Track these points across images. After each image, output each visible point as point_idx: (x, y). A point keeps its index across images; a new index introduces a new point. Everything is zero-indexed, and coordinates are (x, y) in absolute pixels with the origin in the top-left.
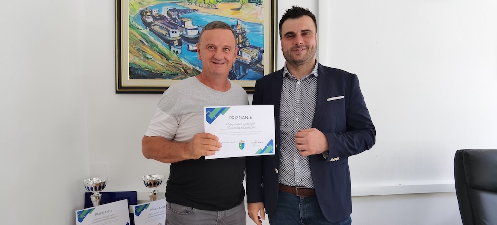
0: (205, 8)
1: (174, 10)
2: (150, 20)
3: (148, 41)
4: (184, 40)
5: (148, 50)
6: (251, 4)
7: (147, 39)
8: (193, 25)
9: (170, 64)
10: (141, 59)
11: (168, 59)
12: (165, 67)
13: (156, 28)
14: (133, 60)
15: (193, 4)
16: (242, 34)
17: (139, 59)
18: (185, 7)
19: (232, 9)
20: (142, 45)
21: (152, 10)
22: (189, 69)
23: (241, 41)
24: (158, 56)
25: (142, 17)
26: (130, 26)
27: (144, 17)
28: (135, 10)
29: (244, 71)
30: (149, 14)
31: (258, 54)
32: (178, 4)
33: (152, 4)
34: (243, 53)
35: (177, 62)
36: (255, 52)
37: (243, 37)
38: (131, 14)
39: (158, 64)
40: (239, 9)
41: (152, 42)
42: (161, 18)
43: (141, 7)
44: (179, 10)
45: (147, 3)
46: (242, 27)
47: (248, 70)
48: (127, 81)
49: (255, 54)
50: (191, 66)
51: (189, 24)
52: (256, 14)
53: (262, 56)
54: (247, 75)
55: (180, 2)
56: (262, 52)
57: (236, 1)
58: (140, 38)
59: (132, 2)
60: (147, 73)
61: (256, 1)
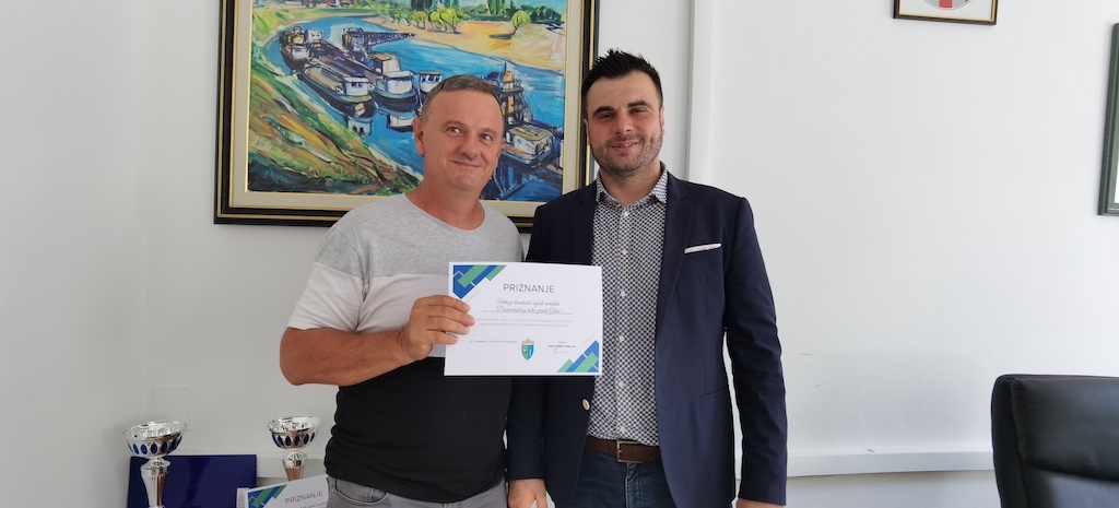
0: (430, 31)
1: (358, 33)
2: (302, 54)
3: (296, 104)
4: (380, 102)
5: (294, 124)
6: (536, 27)
7: (293, 99)
8: (402, 69)
9: (345, 159)
10: (276, 145)
11: (339, 146)
12: (332, 164)
13: (316, 74)
14: (258, 147)
15: (404, 21)
16: (514, 93)
17: (273, 144)
18: (384, 28)
19: (492, 36)
20: (278, 110)
21: (306, 32)
22: (388, 171)
23: (511, 109)
24: (316, 140)
25: (284, 46)
26: (255, 66)
27: (288, 48)
28: (267, 30)
29: (518, 179)
30: (299, 40)
31: (550, 141)
32: (369, 20)
33: (307, 17)
34: (516, 138)
35: (362, 153)
36: (544, 138)
37: (517, 102)
38: (258, 39)
39: (316, 156)
40: (508, 37)
41: (303, 106)
42: (327, 50)
43: (280, 23)
44: (371, 33)
45: (294, 14)
46: (516, 77)
47: (527, 178)
48: (242, 195)
49: (544, 141)
50: (394, 165)
51: (391, 67)
52: (549, 49)
53: (559, 146)
54: (524, 189)
55: (374, 16)
56: (561, 137)
57: (502, 18)
58: (276, 95)
59: (260, 11)
60: (290, 179)
61: (550, 19)
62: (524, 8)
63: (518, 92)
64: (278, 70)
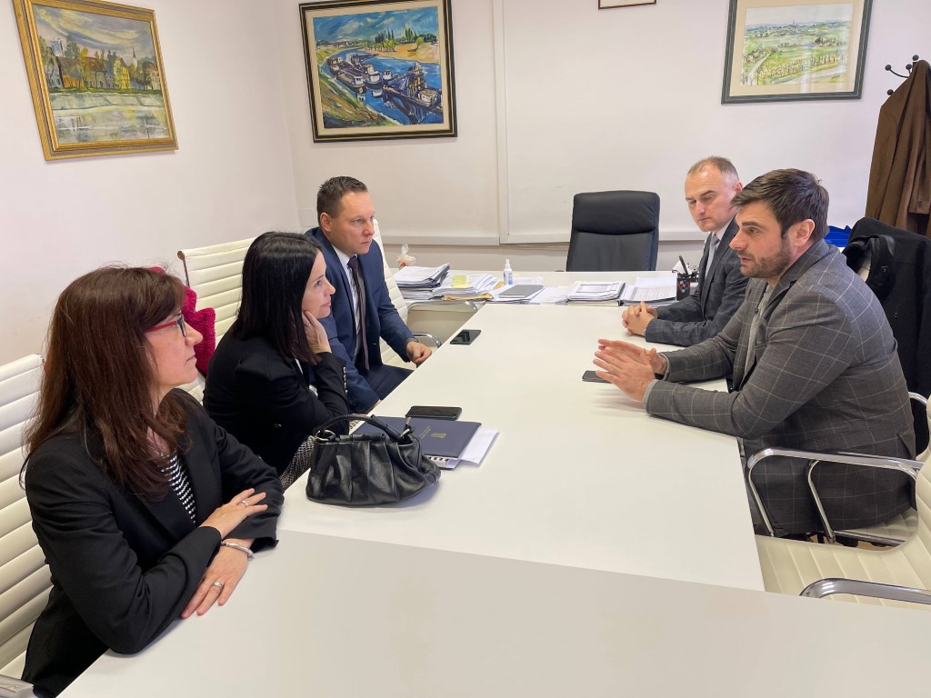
1: (357, 57)
2: (337, 68)
4: (368, 86)
6: (427, 44)
11: (355, 107)
13: (343, 76)
14: (326, 110)
15: (373, 49)
16: (420, 76)
17: (331, 108)
18: (366, 53)
19: (409, 51)
22: (374, 115)
23: (419, 83)
24: (346, 104)
26: (320, 75)
29: (424, 113)
30: (335, 62)
31: (436, 96)
33: (336, 52)
34: (422, 96)
36: (434, 94)
37: (422, 79)
38: (319, 64)
39: (348, 112)
40: (415, 50)
42: (346, 65)
44: (361, 56)
46: (420, 68)
47: (429, 113)
48: (323, 131)
49: (434, 96)
50: (376, 113)
51: (371, 70)
52: (433, 53)
53: (440, 97)
55: (362, 48)
56: (440, 93)
57: (412, 42)
58: (330, 87)
59: (318, 51)
60: (339, 122)
61: (431, 39)
62: (421, 36)
63: (421, 75)
64: (329, 77)
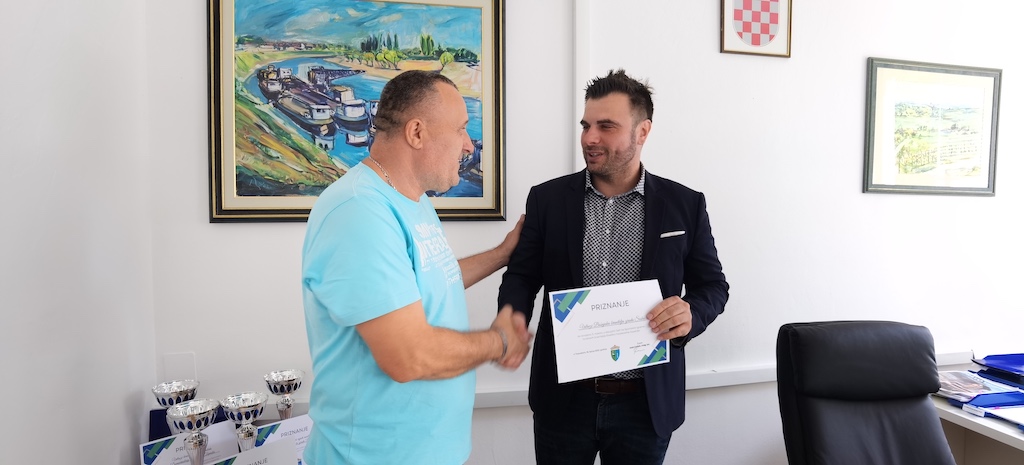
0: (378, 68)
1: (320, 70)
2: (276, 87)
3: (273, 127)
4: (339, 124)
5: (271, 142)
6: (458, 64)
7: (270, 123)
8: (356, 99)
9: (314, 168)
10: (258, 159)
12: (304, 173)
13: (287, 103)
14: (244, 161)
17: (255, 158)
20: (260, 132)
21: (279, 70)
24: (290, 154)
25: (261, 81)
26: (238, 97)
27: (264, 83)
28: (246, 68)
30: (273, 76)
32: (328, 60)
35: (327, 164)
38: (239, 76)
39: (291, 168)
41: (279, 128)
42: (296, 84)
43: (260, 63)
44: (330, 71)
45: (268, 56)
48: (232, 200)
51: (347, 97)
52: (469, 81)
53: (479, 155)
55: (332, 57)
56: (481, 147)
57: (432, 58)
58: (256, 119)
59: (240, 53)
60: (270, 185)
61: (467, 57)
62: (449, 50)
